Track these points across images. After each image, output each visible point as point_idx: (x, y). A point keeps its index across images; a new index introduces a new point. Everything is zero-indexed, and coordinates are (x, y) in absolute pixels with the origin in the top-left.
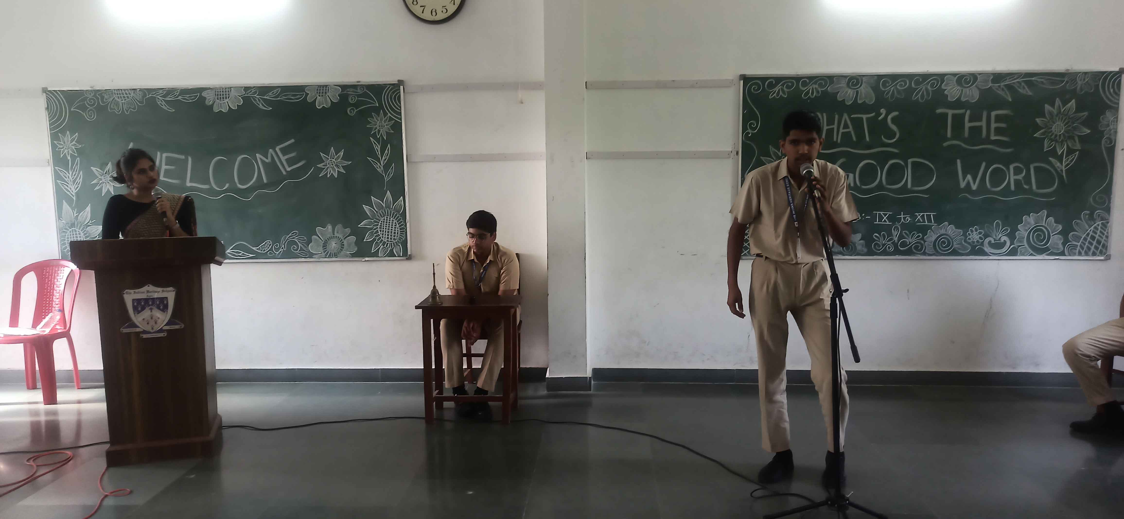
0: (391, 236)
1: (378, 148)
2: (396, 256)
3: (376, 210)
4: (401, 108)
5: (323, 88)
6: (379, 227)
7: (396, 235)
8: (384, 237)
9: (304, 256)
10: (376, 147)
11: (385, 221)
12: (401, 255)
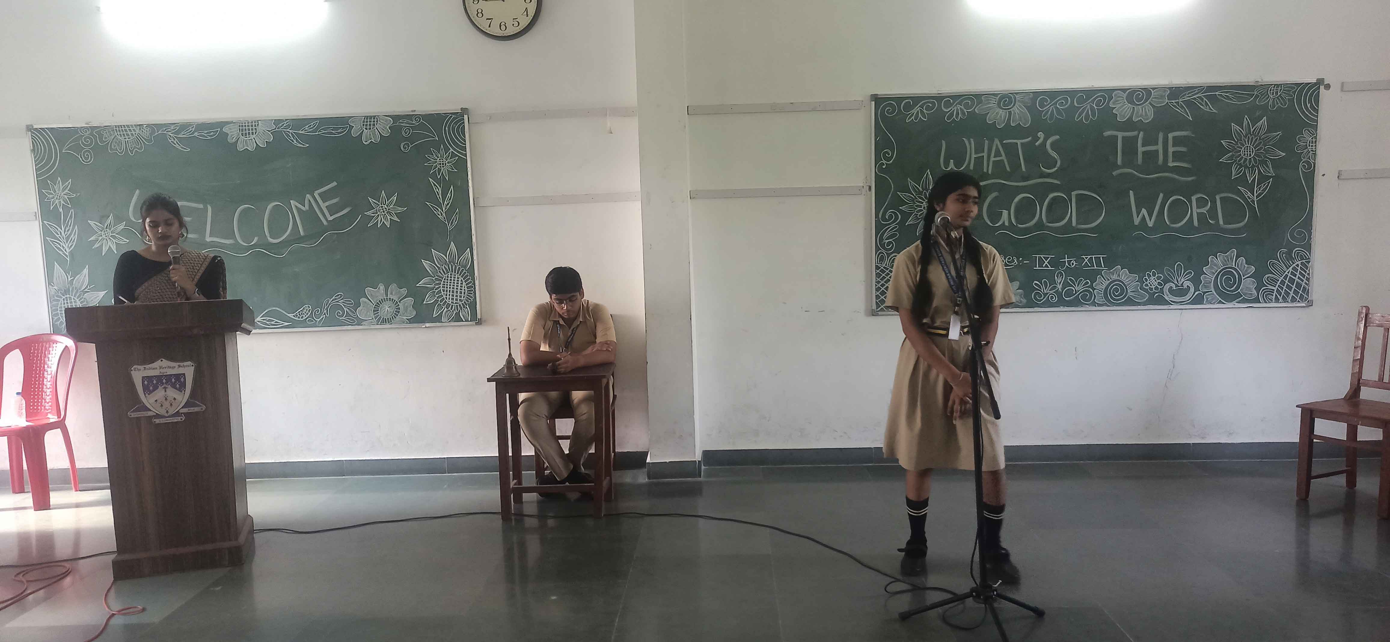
0: (457, 296)
1: (438, 190)
2: (463, 321)
3: (439, 266)
4: (465, 142)
5: (370, 120)
6: (441, 286)
7: (463, 295)
8: (448, 299)
9: (350, 322)
10: (436, 189)
11: (449, 279)
12: (469, 320)
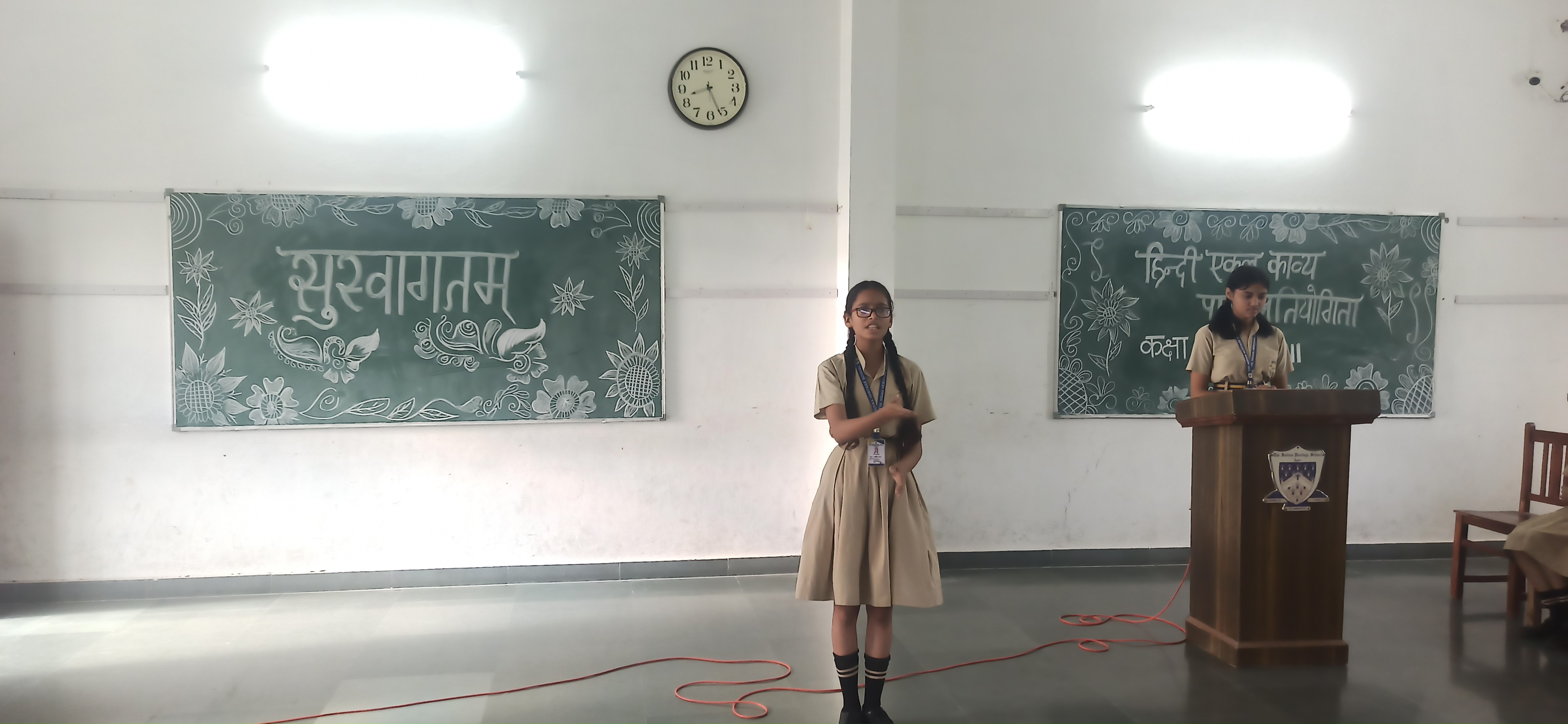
0: (641, 390)
1: (629, 280)
2: (647, 417)
3: (624, 358)
4: (660, 230)
5: (560, 203)
6: (626, 379)
7: (648, 389)
8: (632, 393)
9: (525, 416)
10: (626, 278)
11: (634, 371)
12: (653, 415)
